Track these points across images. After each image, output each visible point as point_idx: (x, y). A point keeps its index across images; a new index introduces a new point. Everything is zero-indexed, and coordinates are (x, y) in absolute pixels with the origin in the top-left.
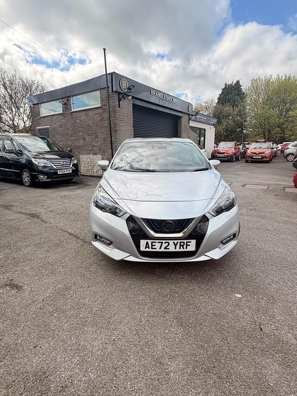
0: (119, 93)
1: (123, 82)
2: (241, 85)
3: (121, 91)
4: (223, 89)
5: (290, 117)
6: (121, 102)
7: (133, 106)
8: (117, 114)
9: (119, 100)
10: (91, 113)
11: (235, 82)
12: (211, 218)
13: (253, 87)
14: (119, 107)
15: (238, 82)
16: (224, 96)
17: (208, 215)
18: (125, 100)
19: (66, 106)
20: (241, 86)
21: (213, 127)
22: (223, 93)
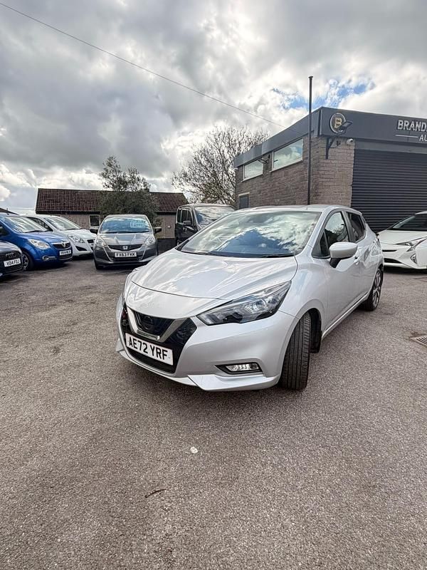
0: (328, 138)
1: (337, 119)
3: (332, 134)
6: (330, 150)
7: (355, 154)
8: (322, 169)
9: (328, 147)
10: (291, 171)
12: (200, 325)
14: (327, 158)
17: (195, 321)
18: (340, 147)
19: (267, 165)
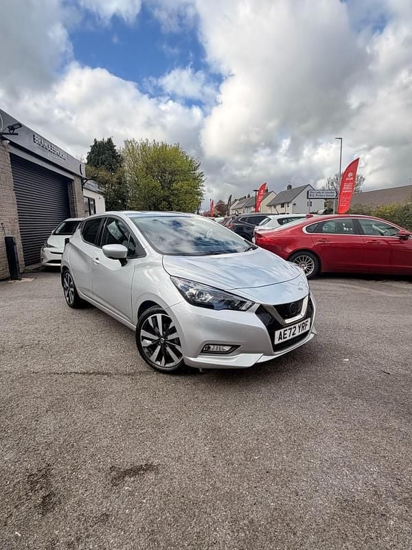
2: (115, 144)
4: (93, 147)
5: (174, 190)
7: (10, 156)
11: (106, 140)
13: (129, 150)
15: (110, 140)
16: (95, 156)
20: (115, 146)
21: (101, 197)
22: (92, 152)
